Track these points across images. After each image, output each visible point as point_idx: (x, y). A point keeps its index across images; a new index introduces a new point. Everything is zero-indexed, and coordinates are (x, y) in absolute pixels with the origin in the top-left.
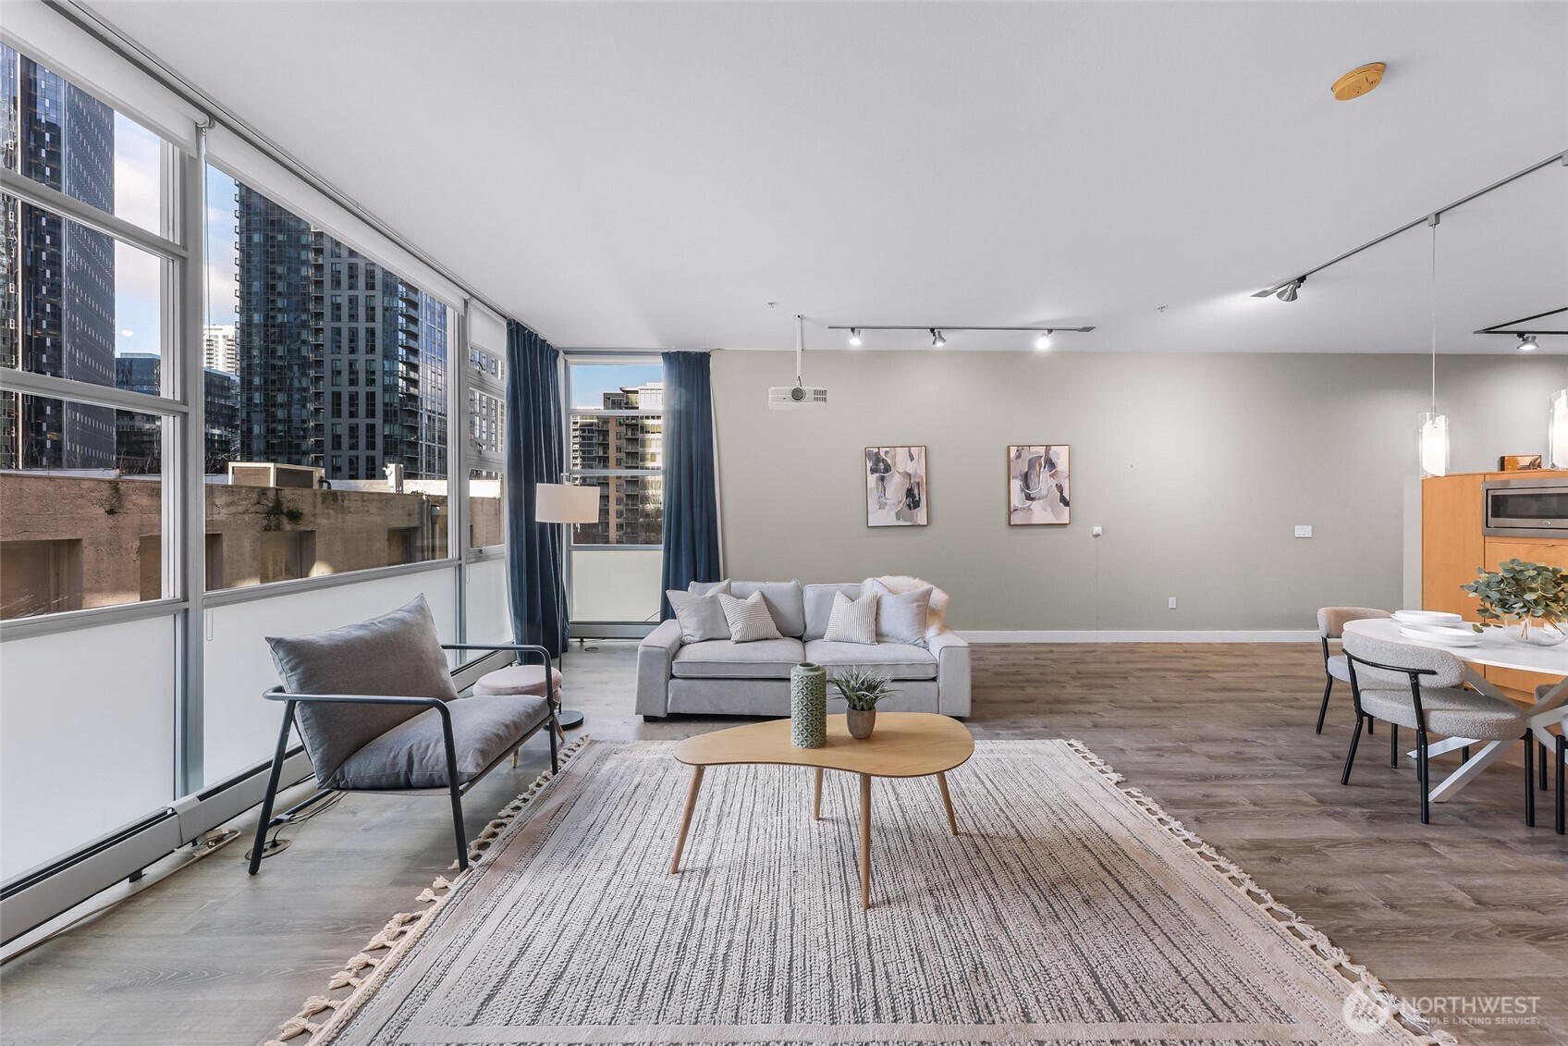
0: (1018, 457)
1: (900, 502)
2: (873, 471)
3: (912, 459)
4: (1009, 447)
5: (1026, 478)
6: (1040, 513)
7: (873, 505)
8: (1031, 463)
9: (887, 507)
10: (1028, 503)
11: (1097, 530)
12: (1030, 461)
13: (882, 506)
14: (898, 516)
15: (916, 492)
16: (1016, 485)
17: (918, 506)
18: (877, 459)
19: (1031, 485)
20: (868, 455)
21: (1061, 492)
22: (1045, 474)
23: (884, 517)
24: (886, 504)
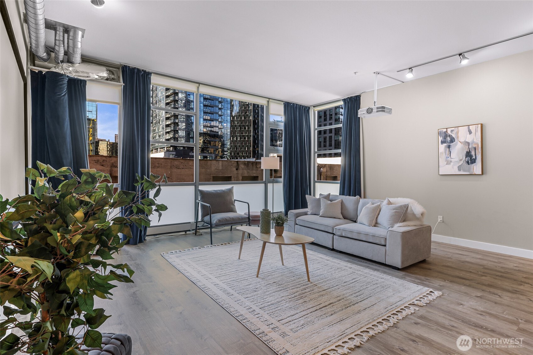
1: (461, 160)
2: (443, 142)
3: (470, 132)
7: (442, 162)
9: (452, 164)
13: (448, 163)
14: (459, 168)
15: (473, 153)
17: (475, 162)
18: (446, 135)
20: (440, 133)
23: (447, 169)
24: (451, 162)
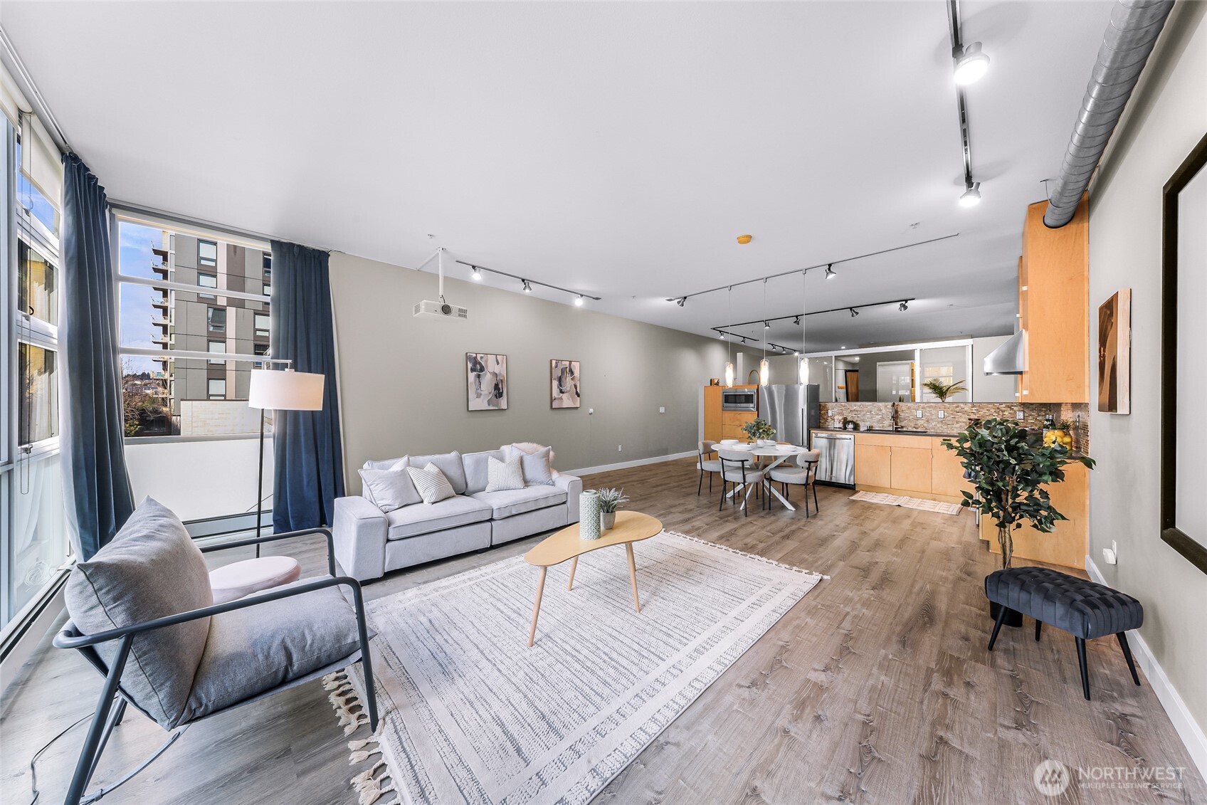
0: (556, 367)
1: (490, 393)
2: (473, 370)
3: (498, 363)
4: (551, 361)
5: (560, 380)
6: (567, 401)
7: (472, 395)
8: (563, 371)
9: (482, 397)
10: (561, 394)
11: (591, 410)
12: (562, 370)
13: (479, 396)
14: (489, 403)
15: (500, 386)
16: (555, 383)
17: (502, 396)
18: (475, 362)
19: (562, 384)
20: (468, 358)
21: (576, 389)
22: (569, 378)
23: (478, 403)
24: (481, 394)
